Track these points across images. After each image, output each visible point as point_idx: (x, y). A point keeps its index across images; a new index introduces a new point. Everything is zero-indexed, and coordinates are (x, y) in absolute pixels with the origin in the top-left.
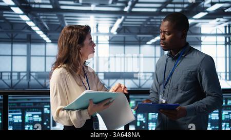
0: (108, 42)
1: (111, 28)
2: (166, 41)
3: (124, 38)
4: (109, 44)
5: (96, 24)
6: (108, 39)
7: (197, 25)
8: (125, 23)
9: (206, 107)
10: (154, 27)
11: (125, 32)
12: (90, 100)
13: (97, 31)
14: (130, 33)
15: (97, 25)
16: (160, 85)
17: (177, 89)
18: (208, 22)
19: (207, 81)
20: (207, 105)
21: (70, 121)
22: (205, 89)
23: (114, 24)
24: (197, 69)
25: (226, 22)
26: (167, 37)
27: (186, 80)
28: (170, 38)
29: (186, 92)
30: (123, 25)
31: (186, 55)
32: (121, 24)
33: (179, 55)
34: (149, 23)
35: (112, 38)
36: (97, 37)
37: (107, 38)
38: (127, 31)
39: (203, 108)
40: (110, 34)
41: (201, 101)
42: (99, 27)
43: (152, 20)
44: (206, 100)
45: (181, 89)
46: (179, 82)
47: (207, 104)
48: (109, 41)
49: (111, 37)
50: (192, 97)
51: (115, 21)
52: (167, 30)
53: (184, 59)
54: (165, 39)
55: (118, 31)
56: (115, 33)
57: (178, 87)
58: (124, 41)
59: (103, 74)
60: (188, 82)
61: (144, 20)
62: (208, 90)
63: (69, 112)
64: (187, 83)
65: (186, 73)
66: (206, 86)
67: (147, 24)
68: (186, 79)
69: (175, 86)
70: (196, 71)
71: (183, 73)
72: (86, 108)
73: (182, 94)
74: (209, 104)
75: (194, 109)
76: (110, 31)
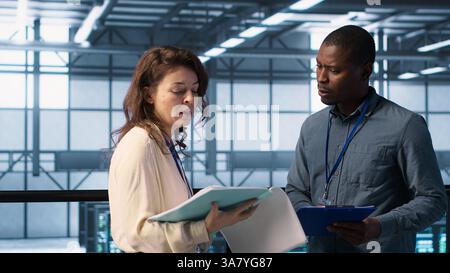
0: (66, 70)
1: (74, 30)
2: (330, 85)
3: (111, 56)
4: (70, 73)
5: (33, 19)
6: (67, 61)
7: (300, 29)
8: (110, 16)
9: (416, 218)
10: (188, 31)
11: (111, 43)
12: (213, 203)
13: (37, 37)
14: (125, 44)
15: (37, 23)
16: (316, 176)
17: (357, 182)
18: (328, 22)
19: (417, 166)
20: (418, 215)
21: (166, 244)
22: (414, 182)
23: (83, 19)
24: (397, 142)
25: (373, 21)
26: (334, 78)
27: (377, 165)
28: (339, 79)
29: (377, 189)
30: (107, 23)
31: (372, 114)
32: (102, 20)
33: (358, 114)
34: (175, 19)
35: (79, 57)
36: (37, 55)
37: (65, 56)
38: (116, 39)
39: (411, 220)
40: (72, 45)
41: (405, 205)
42: (41, 27)
43: (184, 12)
44: (417, 205)
45: (365, 183)
46: (362, 168)
47: (418, 211)
48: (69, 65)
49: (75, 54)
50: (386, 198)
51: (87, 12)
52: (333, 64)
53: (369, 122)
54: (328, 81)
55: (94, 38)
56: (86, 44)
57: (359, 179)
58: (110, 67)
59: (51, 157)
60: (380, 168)
61: (164, 11)
62: (420, 184)
63: (164, 225)
64: (377, 171)
65: (375, 150)
66: (415, 177)
67: (171, 22)
68: (376, 162)
69: (353, 178)
70: (395, 147)
71: (368, 150)
72: (201, 218)
73: (369, 193)
74: (423, 212)
75: (394, 221)
76: (70, 39)
